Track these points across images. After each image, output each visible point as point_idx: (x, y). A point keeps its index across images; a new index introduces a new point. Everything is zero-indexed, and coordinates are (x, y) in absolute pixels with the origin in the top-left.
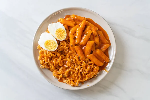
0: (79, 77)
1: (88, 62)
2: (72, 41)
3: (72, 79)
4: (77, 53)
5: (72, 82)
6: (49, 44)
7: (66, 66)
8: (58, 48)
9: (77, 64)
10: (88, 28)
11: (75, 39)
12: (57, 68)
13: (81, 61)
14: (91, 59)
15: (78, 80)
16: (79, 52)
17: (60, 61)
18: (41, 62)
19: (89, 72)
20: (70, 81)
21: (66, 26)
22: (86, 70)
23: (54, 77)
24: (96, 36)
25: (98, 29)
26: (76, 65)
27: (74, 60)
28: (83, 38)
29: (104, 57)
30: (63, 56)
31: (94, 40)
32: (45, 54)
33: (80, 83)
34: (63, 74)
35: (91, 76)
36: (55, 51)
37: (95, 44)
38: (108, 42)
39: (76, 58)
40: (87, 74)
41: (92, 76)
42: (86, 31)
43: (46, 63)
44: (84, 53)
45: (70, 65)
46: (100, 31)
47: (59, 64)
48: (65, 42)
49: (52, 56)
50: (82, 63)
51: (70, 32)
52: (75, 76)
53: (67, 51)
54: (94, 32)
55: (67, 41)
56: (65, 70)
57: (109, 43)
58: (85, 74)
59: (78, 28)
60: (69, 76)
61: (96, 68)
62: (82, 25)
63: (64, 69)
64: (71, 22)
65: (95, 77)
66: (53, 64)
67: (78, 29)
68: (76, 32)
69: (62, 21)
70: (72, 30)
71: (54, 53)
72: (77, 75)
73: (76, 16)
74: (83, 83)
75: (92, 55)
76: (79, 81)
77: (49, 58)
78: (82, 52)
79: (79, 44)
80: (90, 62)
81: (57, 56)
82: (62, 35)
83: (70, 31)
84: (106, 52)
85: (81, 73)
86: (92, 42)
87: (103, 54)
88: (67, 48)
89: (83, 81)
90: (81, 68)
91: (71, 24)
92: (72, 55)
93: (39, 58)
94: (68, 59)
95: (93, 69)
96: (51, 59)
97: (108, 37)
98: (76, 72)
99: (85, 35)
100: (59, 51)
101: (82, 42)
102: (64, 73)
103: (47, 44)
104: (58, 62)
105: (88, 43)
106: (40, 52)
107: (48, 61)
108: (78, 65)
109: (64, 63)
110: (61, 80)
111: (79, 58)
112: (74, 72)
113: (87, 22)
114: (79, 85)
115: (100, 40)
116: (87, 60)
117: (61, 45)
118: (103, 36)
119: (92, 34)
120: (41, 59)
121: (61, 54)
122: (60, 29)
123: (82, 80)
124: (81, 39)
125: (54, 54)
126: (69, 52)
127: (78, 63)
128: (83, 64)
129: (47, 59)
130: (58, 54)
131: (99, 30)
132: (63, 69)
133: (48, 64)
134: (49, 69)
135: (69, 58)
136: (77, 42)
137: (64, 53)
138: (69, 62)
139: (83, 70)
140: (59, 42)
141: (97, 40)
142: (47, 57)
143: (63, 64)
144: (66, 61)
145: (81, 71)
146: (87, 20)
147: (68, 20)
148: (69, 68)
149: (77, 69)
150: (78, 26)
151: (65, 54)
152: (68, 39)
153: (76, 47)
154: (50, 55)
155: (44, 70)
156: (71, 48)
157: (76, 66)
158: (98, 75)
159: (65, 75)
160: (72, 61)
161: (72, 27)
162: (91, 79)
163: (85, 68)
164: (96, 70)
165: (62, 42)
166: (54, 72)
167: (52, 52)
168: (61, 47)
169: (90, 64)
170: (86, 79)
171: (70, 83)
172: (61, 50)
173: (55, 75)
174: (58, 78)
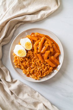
0: (40, 74)
1: (45, 64)
2: (35, 50)
3: (35, 75)
4: (38, 59)
5: (35, 77)
7: (32, 67)
8: (26, 55)
10: (46, 42)
11: (37, 49)
12: (26, 68)
13: (41, 64)
14: (48, 62)
15: (39, 76)
16: (40, 58)
18: (15, 64)
19: (46, 71)
21: (31, 40)
22: (44, 70)
23: (24, 74)
24: (51, 48)
25: (52, 42)
26: (38, 66)
27: (36, 63)
28: (43, 49)
29: (56, 61)
30: (29, 60)
31: (50, 50)
32: (18, 58)
33: (40, 77)
35: (47, 73)
36: (24, 57)
37: (51, 53)
38: (59, 51)
39: (38, 61)
41: (48, 73)
42: (45, 44)
43: (18, 64)
44: (43, 58)
45: (34, 66)
47: (27, 65)
48: (31, 51)
49: (22, 60)
50: (42, 65)
51: (35, 45)
52: (37, 73)
53: (32, 57)
55: (32, 50)
56: (31, 69)
57: (60, 52)
58: (43, 72)
60: (33, 73)
61: (51, 68)
62: (42, 39)
63: (30, 69)
64: (35, 37)
65: (50, 74)
66: (23, 65)
67: (40, 43)
68: (38, 44)
69: (29, 37)
70: (36, 43)
72: (39, 73)
73: (39, 34)
74: (42, 78)
75: (48, 60)
77: (20, 61)
79: (40, 52)
80: (47, 65)
81: (26, 60)
82: (29, 46)
83: (34, 43)
84: (57, 58)
85: (41, 72)
86: (48, 52)
87: (55, 59)
88: (32, 55)
90: (41, 68)
91: (35, 39)
92: (35, 60)
93: (14, 61)
94: (33, 62)
95: (49, 68)
96: (22, 62)
97: (59, 48)
98: (38, 71)
99: (44, 47)
101: (42, 51)
102: (30, 71)
103: (19, 52)
105: (46, 52)
106: (14, 57)
107: (20, 63)
109: (30, 65)
110: (28, 76)
111: (40, 62)
112: (36, 71)
113: (46, 37)
114: (40, 79)
115: (54, 50)
116: (45, 63)
118: (56, 47)
119: (49, 46)
120: (15, 62)
121: (28, 59)
122: (28, 43)
124: (41, 49)
125: (24, 59)
126: (33, 57)
127: (39, 65)
128: (42, 66)
130: (27, 59)
131: (53, 43)
132: (29, 69)
134: (20, 68)
135: (34, 61)
136: (39, 51)
137: (30, 58)
140: (27, 51)
141: (52, 50)
144: (32, 63)
145: (41, 70)
146: (45, 37)
147: (33, 36)
148: (33, 68)
149: (39, 69)
150: (39, 40)
152: (33, 49)
153: (38, 54)
154: (21, 60)
155: (17, 69)
156: (35, 55)
158: (52, 73)
159: (31, 72)
160: (36, 64)
161: (36, 41)
162: (47, 75)
163: (44, 68)
164: (51, 70)
165: (29, 51)
166: (24, 70)
167: (22, 58)
168: (29, 54)
169: (47, 66)
170: (45, 75)
171: (34, 77)
172: (28, 56)
173: (25, 72)
174: (26, 74)
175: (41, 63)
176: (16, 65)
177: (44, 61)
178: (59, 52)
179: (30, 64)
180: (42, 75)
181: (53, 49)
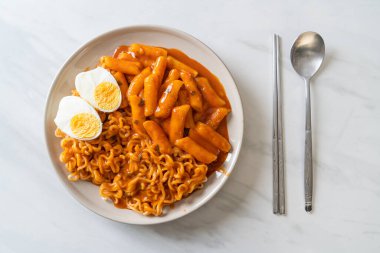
0: (160, 194)
1: (178, 156)
2: (135, 110)
3: (145, 199)
4: (150, 138)
5: (146, 207)
6: (79, 123)
7: (130, 170)
8: (103, 130)
9: (153, 163)
11: (142, 104)
12: (108, 176)
13: (161, 157)
14: (186, 147)
15: (160, 202)
16: (155, 135)
17: (113, 161)
18: (68, 167)
19: (183, 179)
20: (142, 203)
21: (117, 74)
22: (177, 176)
23: (104, 199)
24: (194, 93)
25: (196, 73)
26: (150, 166)
27: (145, 156)
28: (163, 100)
29: (216, 139)
30: (118, 147)
31: (188, 102)
32: (74, 146)
33: (164, 206)
34: (124, 190)
35: (189, 189)
36: (98, 138)
37: (193, 111)
38: (223, 102)
39: (150, 149)
40: (179, 185)
41: (193, 188)
42: (167, 81)
43: (80, 168)
44: (167, 136)
45: (136, 168)
46: (202, 79)
48: (119, 114)
49: (90, 150)
50: (164, 160)
52: (151, 193)
53: (126, 135)
54: (189, 85)
55: (124, 109)
56: (127, 181)
57: (227, 106)
58: (174, 186)
59: (147, 76)
60: (138, 191)
61: (200, 168)
62: (157, 65)
63: (124, 178)
64: (128, 62)
65: (199, 190)
67: (147, 80)
68: (143, 87)
69: (107, 62)
71: (95, 143)
72: (156, 189)
73: (141, 47)
74: (172, 206)
75: (187, 138)
76: (163, 203)
77: (85, 155)
78: (163, 135)
79: (153, 115)
80: (184, 157)
81: (103, 149)
82: (110, 98)
83: (129, 84)
84: (222, 127)
85: (165, 184)
86: (183, 109)
87: (213, 133)
88: (127, 127)
89: (172, 201)
90: (164, 172)
91: (131, 68)
92: (139, 144)
93: (62, 157)
94: (131, 154)
95: (192, 170)
96: (92, 157)
97: (222, 90)
98: (152, 184)
99: (166, 92)
100: (108, 137)
101: (158, 110)
102: (125, 188)
103: (76, 125)
104: (108, 163)
105: (174, 110)
106: (62, 142)
107: (84, 163)
108: (155, 165)
109: (122, 164)
110: (121, 204)
111: (157, 149)
112: (147, 184)
113: (169, 58)
114: (164, 212)
115: (204, 100)
116: (177, 151)
117: (111, 122)
118: (211, 89)
119: (183, 88)
120: (69, 160)
121: (113, 145)
122: (103, 84)
123: (170, 199)
124: (157, 103)
125: (97, 146)
126: (131, 136)
127: (155, 162)
128: (167, 164)
129: (81, 158)
130: (107, 145)
131: (199, 76)
132: (121, 179)
133: (84, 169)
134: (91, 180)
135: (133, 151)
136: (147, 111)
137: (121, 139)
138: (133, 161)
139: (168, 176)
140: (105, 117)
141: (195, 102)
142: (81, 154)
143: (121, 168)
144: (127, 159)
145: (164, 179)
146: (169, 54)
147: (124, 59)
148: (135, 174)
149: (155, 176)
150: (146, 71)
151: (124, 143)
152: (125, 105)
153: (146, 123)
154: (87, 149)
156: (135, 126)
157: (151, 168)
158: (206, 185)
159: (129, 192)
160: (141, 159)
161: (134, 76)
162: (190, 194)
163: (172, 171)
164: (200, 173)
165: (113, 114)
166: (102, 187)
167: (90, 142)
168: (111, 128)
169: (184, 161)
170: (179, 197)
171: (143, 208)
172: (111, 134)
173: (106, 192)
174: (113, 199)
175: (160, 154)
176: (70, 169)
177: (173, 146)
178: (224, 106)
179: (121, 162)
180: (169, 196)
181: (198, 99)
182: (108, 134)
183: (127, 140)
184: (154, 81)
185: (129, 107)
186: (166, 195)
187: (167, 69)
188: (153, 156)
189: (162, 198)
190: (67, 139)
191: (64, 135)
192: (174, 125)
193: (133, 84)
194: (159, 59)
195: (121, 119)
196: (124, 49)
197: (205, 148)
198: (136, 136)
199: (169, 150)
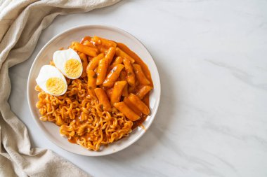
0: (100, 137)
1: (115, 114)
2: (90, 80)
3: (89, 139)
4: (98, 100)
5: (89, 144)
6: (52, 83)
7: (81, 119)
8: (68, 90)
9: (98, 116)
10: (118, 59)
11: (95, 77)
12: (66, 121)
13: (103, 113)
14: (120, 108)
15: (99, 141)
16: (101, 98)
17: (71, 112)
18: (41, 111)
19: (116, 129)
20: (87, 141)
21: (81, 55)
22: (112, 127)
23: (62, 135)
24: (130, 74)
25: (133, 61)
26: (95, 118)
27: (93, 111)
28: (109, 76)
29: (140, 106)
30: (76, 102)
31: (126, 79)
32: (47, 99)
33: (101, 145)
34: (76, 131)
35: (119, 136)
36: (63, 96)
37: (129, 85)
38: (149, 82)
39: (97, 107)
40: (113, 132)
41: (121, 136)
42: (114, 64)
43: (48, 113)
44: (109, 100)
45: (86, 117)
46: (137, 65)
47: (68, 116)
48: (79, 81)
49: (57, 102)
50: (105, 115)
51: (89, 65)
52: (94, 135)
53: (83, 95)
54: (128, 67)
55: (83, 79)
56: (79, 126)
57: (151, 85)
58: (109, 133)
59: (101, 58)
60: (85, 134)
61: (128, 123)
62: (109, 52)
63: (77, 123)
64: (90, 48)
65: (125, 137)
66: (61, 115)
67: (101, 62)
68: (97, 66)
69: (76, 46)
70: (92, 62)
71: (61, 98)
72: (98, 133)
73: (100, 39)
74: (106, 145)
75: (122, 103)
76: (100, 143)
77: (53, 105)
78: (106, 99)
79: (102, 84)
80: (119, 114)
81: (66, 102)
82: (75, 70)
83: (88, 62)
84: (145, 99)
85: (104, 131)
86: (122, 83)
87: (140, 102)
88: (83, 90)
89: (107, 142)
90: (104, 123)
91: (91, 52)
92: (90, 102)
93: (37, 105)
94: (83, 109)
95: (123, 124)
96: (57, 107)
97: (149, 74)
98: (95, 130)
99: (112, 71)
100: (70, 95)
101: (106, 82)
102: (77, 130)
103: (50, 84)
104: (68, 112)
105: (116, 84)
106: (39, 95)
107: (51, 110)
108: (99, 118)
109: (77, 114)
110: (73, 140)
111: (101, 107)
112: (92, 129)
113: (117, 49)
114: (101, 149)
115: (136, 79)
116: (114, 110)
117: (73, 85)
118: (142, 72)
119: (124, 70)
120: (41, 107)
122: (72, 61)
123: (105, 141)
124: (105, 77)
125: (62, 100)
126: (85, 96)
128: (107, 117)
129: (51, 107)
130: (68, 100)
131: (136, 63)
132: (75, 124)
133: (52, 114)
134: (55, 122)
135: (86, 107)
136: (98, 82)
137: (78, 98)
138: (85, 113)
139: (106, 126)
140: (70, 82)
141: (131, 80)
142: (50, 104)
143: (76, 116)
144: (81, 111)
145: (103, 127)
146: (117, 46)
147: (87, 46)
148: (85, 122)
149: (97, 125)
150: (101, 55)
151: (80, 100)
152: (84, 76)
153: (96, 90)
154: (55, 102)
155: (44, 123)
156: (89, 90)
158: (130, 134)
159: (79, 133)
160: (90, 112)
161: (93, 57)
162: (119, 140)
163: (110, 123)
164: (128, 127)
165: (75, 80)
166: (62, 127)
167: (58, 97)
168: (73, 89)
169: (118, 117)
170: (112, 140)
171: (87, 145)
172: (72, 94)
173: (64, 131)
174: (68, 136)
175: (103, 111)
176: (42, 113)
177: (112, 107)
178: (148, 85)
179: (76, 112)
180: (106, 139)
181: (133, 78)
182: (70, 93)
183: (83, 98)
184: (106, 63)
185: (86, 78)
186: (104, 138)
187: (115, 56)
188: (98, 111)
189: (101, 140)
190: (42, 93)
191: (40, 90)
192: (115, 93)
193: (91, 62)
194: (110, 49)
195: (80, 84)
196: (89, 39)
197: (133, 111)
198: (89, 97)
199: (109, 109)
